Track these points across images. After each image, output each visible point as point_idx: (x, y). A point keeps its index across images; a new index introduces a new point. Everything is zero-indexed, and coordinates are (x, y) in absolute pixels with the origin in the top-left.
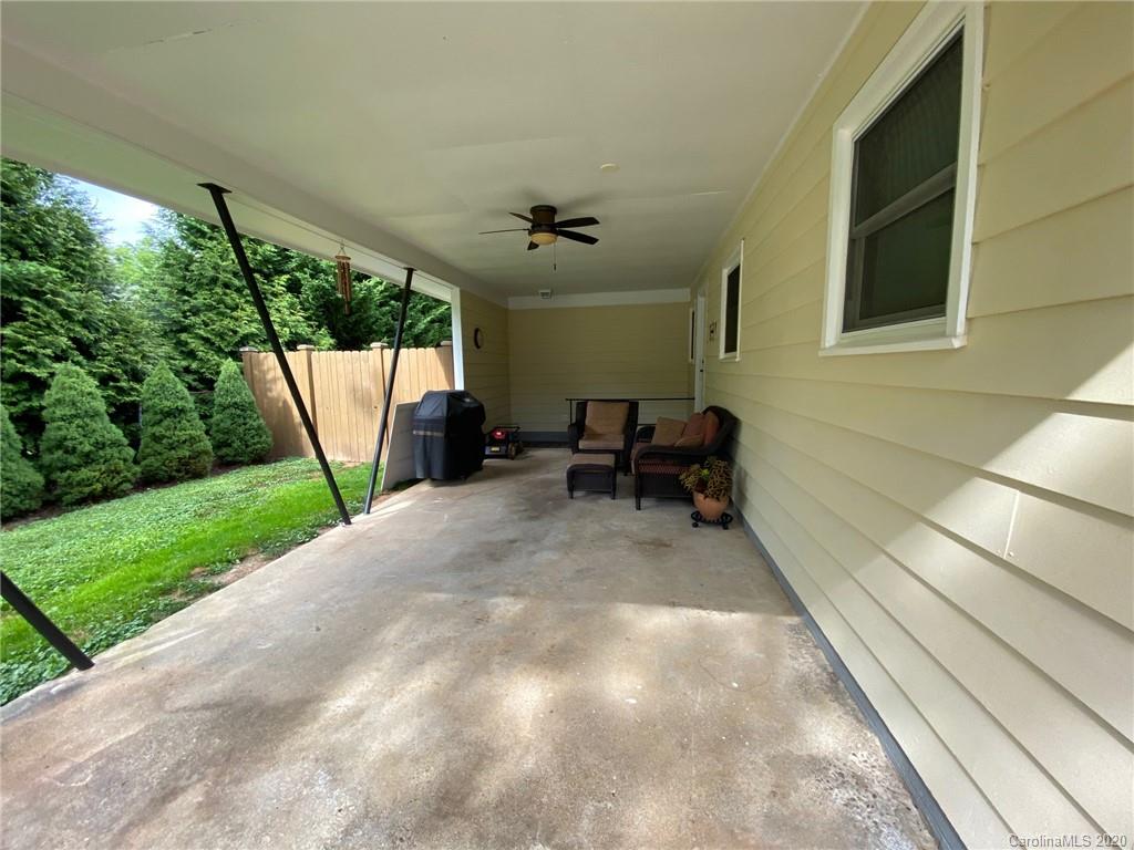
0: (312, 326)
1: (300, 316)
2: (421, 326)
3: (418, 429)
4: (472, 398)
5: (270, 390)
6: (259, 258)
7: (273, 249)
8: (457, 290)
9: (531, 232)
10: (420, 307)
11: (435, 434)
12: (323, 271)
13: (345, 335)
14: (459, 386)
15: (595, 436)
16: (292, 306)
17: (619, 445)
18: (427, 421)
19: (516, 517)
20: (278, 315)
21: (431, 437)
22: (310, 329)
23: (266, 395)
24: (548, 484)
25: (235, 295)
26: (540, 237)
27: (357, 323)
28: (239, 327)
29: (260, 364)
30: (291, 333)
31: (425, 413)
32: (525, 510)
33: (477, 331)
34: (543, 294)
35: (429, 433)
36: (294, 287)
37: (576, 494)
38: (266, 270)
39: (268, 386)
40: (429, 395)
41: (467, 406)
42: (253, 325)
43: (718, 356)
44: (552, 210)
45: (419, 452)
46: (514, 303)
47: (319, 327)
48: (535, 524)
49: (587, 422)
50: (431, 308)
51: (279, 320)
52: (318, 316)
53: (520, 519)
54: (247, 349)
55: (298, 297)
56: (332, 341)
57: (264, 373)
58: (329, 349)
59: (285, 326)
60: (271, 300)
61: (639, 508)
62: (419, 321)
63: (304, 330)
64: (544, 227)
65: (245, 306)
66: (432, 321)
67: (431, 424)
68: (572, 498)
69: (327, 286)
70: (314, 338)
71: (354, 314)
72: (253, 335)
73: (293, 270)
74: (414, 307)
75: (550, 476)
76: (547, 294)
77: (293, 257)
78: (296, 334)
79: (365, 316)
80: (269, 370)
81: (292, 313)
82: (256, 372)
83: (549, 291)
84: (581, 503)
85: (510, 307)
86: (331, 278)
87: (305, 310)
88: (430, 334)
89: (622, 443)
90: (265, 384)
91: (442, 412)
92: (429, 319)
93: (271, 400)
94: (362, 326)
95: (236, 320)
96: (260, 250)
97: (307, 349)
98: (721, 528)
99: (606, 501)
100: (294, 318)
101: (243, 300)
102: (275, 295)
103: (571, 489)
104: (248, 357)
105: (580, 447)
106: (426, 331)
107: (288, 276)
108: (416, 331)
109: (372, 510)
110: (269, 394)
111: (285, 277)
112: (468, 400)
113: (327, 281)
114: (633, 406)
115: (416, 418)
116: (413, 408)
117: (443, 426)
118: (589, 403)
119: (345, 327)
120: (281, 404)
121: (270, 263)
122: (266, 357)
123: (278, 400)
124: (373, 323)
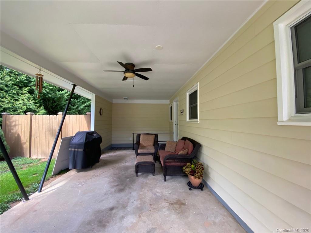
0: (37, 106)
1: (32, 102)
2: (81, 107)
3: (72, 148)
4: (97, 134)
5: (13, 129)
6: (18, 80)
7: (25, 78)
8: (94, 95)
9: (125, 72)
10: (81, 101)
11: (79, 150)
12: (44, 87)
13: (51, 110)
14: (92, 129)
15: (144, 147)
16: (29, 98)
17: (153, 151)
18: (76, 144)
19: (113, 190)
20: (22, 101)
21: (78, 151)
22: (36, 107)
23: (11, 132)
24: (126, 168)
25: (4, 93)
26: (128, 74)
27: (56, 106)
28: (4, 105)
29: (9, 119)
30: (27, 108)
31: (75, 141)
32: (117, 185)
33: (101, 109)
34: (125, 99)
35: (76, 150)
36: (31, 92)
37: (139, 174)
38: (20, 85)
39: (12, 128)
40: (78, 134)
41: (94, 137)
42: (10, 104)
43: (186, 120)
44: (133, 65)
45: (71, 157)
46: (115, 101)
47: (40, 106)
48: (122, 194)
49: (140, 142)
50: (85, 102)
51: (22, 103)
52: (40, 103)
53: (115, 192)
54: (5, 113)
55: (33, 96)
56: (45, 112)
57: (11, 123)
58: (43, 114)
59: (25, 105)
60: (20, 96)
61: (165, 181)
62: (81, 106)
63: (33, 107)
64: (130, 71)
65: (7, 97)
66: (86, 106)
67: (78, 146)
68: (137, 176)
69: (45, 92)
70: (37, 110)
71: (56, 102)
72: (9, 108)
73: (32, 86)
74: (79, 101)
75: (127, 164)
76: (126, 99)
77: (32, 81)
78: (29, 108)
79: (60, 103)
80: (13, 121)
81: (29, 101)
82: (7, 122)
83: (127, 98)
84: (141, 180)
85: (113, 102)
86: (47, 90)
87: (34, 100)
88: (84, 110)
89: (154, 150)
90: (11, 127)
91: (83, 141)
92: (84, 105)
93: (13, 134)
94: (58, 107)
95: (3, 102)
96: (19, 78)
97: (30, 114)
98: (200, 190)
99: (151, 177)
100: (29, 102)
101: (7, 95)
102: (22, 94)
103: (137, 172)
104: (5, 117)
105: (139, 152)
106: (83, 109)
107: (29, 88)
108: (79, 109)
109: (43, 189)
110: (12, 131)
111: (28, 88)
112: (95, 135)
113: (46, 91)
114: (156, 136)
115: (72, 143)
116: (71, 138)
117: (83, 146)
118: (141, 135)
119: (52, 107)
120: (16, 136)
121: (22, 83)
122: (13, 117)
123: (15, 133)
124: (63, 106)
